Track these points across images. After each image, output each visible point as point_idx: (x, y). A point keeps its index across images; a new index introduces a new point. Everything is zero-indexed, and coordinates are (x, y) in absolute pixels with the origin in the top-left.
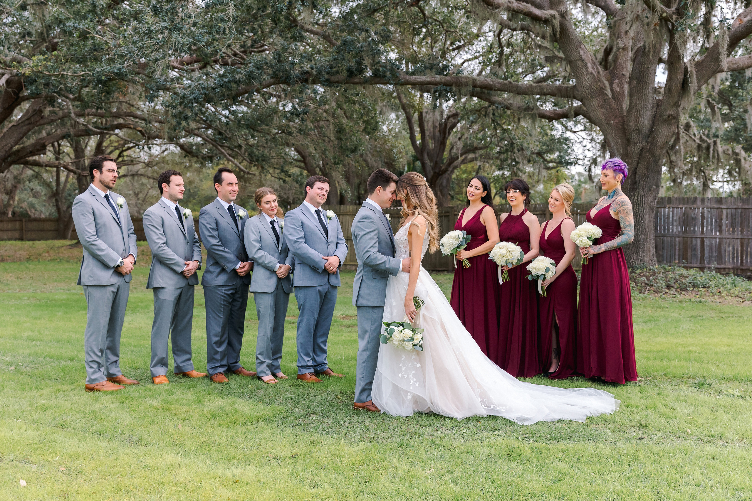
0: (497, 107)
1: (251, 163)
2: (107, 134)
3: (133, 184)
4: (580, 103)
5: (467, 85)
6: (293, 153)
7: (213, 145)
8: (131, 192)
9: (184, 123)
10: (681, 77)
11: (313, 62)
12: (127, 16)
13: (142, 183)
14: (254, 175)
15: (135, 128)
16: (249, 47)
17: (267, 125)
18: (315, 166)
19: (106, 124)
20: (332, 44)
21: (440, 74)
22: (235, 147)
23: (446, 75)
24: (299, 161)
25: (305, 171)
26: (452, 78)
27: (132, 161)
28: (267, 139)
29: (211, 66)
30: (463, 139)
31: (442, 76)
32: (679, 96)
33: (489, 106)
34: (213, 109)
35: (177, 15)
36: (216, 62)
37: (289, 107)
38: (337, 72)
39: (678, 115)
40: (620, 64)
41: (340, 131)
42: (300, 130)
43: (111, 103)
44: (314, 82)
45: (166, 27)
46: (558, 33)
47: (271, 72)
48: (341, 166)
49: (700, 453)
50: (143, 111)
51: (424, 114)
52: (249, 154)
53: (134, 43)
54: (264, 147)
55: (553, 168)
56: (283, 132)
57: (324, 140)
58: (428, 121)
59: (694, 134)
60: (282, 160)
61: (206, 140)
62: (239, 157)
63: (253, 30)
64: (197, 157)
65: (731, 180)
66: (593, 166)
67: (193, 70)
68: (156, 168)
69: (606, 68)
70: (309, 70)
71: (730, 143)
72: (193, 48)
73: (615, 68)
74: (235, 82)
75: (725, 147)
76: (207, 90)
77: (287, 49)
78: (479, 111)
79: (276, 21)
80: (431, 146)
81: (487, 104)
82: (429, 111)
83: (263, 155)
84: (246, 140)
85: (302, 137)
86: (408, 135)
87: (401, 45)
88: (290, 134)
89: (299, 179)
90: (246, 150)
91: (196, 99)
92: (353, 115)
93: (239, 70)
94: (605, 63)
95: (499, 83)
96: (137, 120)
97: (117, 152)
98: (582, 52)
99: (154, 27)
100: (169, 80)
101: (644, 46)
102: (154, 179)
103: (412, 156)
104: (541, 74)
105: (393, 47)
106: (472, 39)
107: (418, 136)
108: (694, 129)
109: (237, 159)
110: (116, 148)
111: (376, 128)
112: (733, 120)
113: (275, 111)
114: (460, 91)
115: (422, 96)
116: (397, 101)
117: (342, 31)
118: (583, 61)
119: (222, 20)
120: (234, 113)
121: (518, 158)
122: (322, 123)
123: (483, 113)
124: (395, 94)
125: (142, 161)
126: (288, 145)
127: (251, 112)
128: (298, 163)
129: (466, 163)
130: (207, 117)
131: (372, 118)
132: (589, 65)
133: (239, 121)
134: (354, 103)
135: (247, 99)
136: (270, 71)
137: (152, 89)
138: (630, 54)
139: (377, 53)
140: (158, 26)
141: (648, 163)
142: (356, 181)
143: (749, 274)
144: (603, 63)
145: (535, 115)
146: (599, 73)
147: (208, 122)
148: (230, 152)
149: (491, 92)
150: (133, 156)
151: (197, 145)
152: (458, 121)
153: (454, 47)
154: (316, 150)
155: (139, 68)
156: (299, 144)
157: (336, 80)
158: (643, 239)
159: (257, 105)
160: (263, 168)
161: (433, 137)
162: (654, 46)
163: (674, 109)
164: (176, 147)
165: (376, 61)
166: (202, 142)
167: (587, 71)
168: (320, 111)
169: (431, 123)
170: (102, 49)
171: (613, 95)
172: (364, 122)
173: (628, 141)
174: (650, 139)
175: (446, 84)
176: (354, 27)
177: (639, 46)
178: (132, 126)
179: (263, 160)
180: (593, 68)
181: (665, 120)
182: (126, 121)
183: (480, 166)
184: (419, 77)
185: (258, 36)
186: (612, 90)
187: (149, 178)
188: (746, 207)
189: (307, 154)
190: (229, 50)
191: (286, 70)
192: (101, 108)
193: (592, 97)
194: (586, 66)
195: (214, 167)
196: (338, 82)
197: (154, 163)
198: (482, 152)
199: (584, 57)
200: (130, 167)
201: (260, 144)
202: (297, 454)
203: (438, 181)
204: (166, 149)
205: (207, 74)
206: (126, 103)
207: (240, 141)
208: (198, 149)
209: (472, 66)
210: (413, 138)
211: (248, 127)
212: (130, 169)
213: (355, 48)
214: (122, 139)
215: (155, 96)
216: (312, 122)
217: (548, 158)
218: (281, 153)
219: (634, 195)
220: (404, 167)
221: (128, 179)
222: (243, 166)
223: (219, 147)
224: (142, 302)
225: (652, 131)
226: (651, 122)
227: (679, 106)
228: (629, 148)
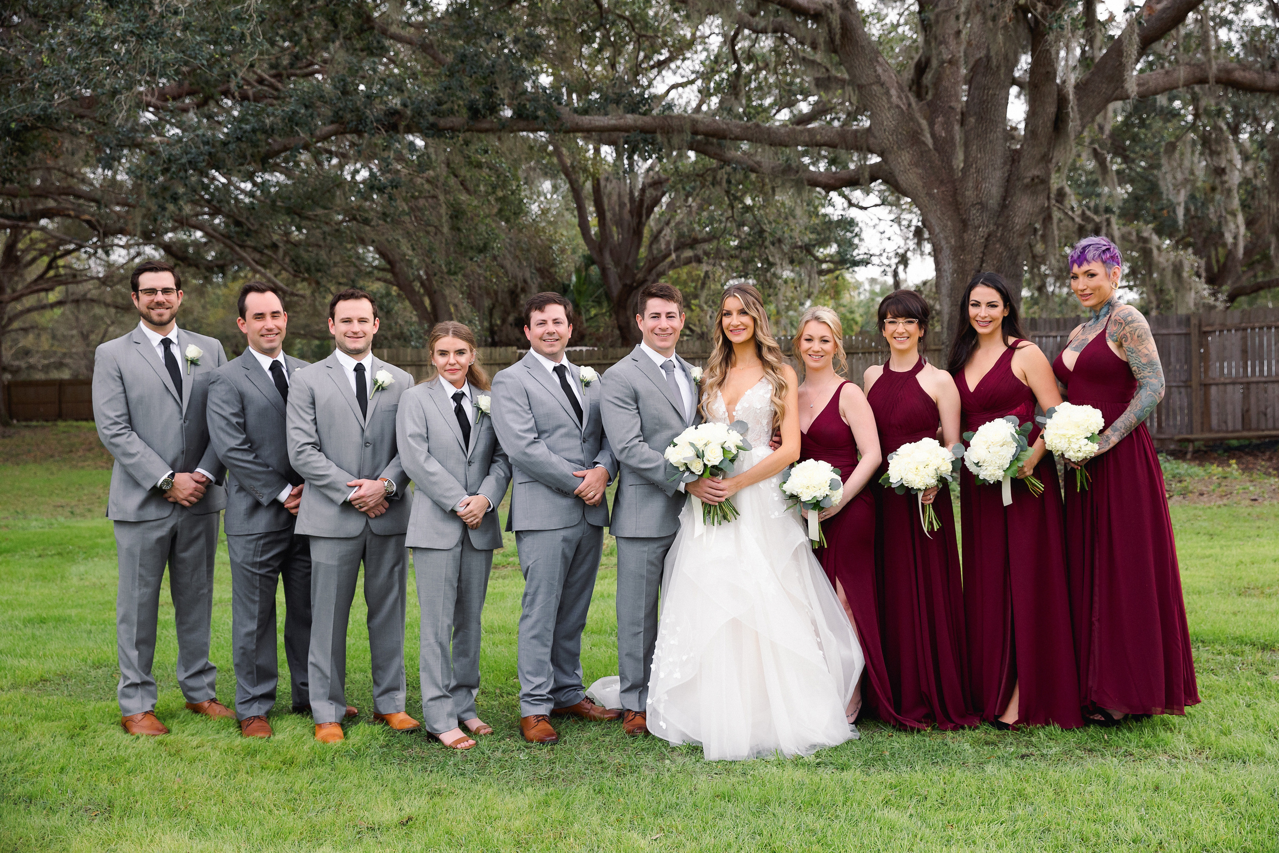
0: (735, 169)
1: (295, 276)
2: (24, 227)
3: (77, 319)
4: (879, 159)
5: (681, 131)
6: (371, 255)
7: (226, 245)
8: (74, 332)
9: (171, 207)
10: (1051, 109)
11: (406, 94)
12: (54, 9)
13: (94, 316)
14: (303, 297)
15: (77, 217)
16: (285, 68)
17: (325, 208)
18: (411, 277)
19: (21, 209)
20: (437, 61)
21: (633, 111)
22: (266, 247)
23: (645, 114)
24: (383, 270)
25: (395, 288)
26: (654, 118)
27: (75, 276)
28: (324, 233)
29: (217, 102)
30: (673, 224)
31: (637, 116)
32: (1049, 143)
33: (721, 168)
34: (223, 180)
35: (150, 8)
36: (227, 93)
37: (364, 174)
38: (451, 112)
39: (1049, 176)
40: (946, 89)
41: (457, 213)
42: (385, 215)
43: (29, 171)
44: (409, 130)
45: (132, 32)
46: (838, 37)
47: (330, 114)
48: (460, 276)
49: (1132, 781)
50: (92, 184)
51: (602, 183)
52: (292, 260)
53: (73, 61)
54: (319, 246)
55: (829, 271)
56: (354, 218)
57: (428, 233)
58: (610, 194)
59: (1072, 208)
60: (352, 270)
61: (213, 237)
62: (274, 266)
63: (292, 37)
64: (197, 267)
65: (1135, 285)
66: (901, 268)
67: (185, 110)
68: (119, 287)
69: (919, 96)
70: (399, 107)
71: (1132, 222)
72: (185, 69)
73: (936, 95)
74: (265, 132)
75: (1125, 230)
76: (213, 146)
77: (357, 71)
78: (702, 176)
79: (334, 20)
80: (616, 238)
81: (714, 163)
82: (611, 177)
83: (317, 261)
84: (287, 234)
85: (388, 226)
86: (576, 221)
87: (560, 60)
88: (366, 222)
89: (385, 301)
90: (286, 254)
91: (192, 164)
92: (478, 186)
93: (270, 109)
94: (917, 86)
95: (737, 126)
96: (81, 201)
97: (46, 260)
98: (880, 70)
99: (108, 31)
100: (139, 128)
101: (988, 58)
102: (117, 307)
103: (584, 256)
104: (804, 107)
105: (545, 66)
106: (681, 48)
107: (593, 219)
108: (1072, 200)
109: (270, 268)
110: (43, 253)
111: (520, 210)
112: (1132, 182)
113: (339, 182)
114: (669, 142)
115: (597, 151)
116: (555, 160)
117: (456, 37)
118: (882, 85)
119: (238, 18)
120: (264, 187)
121: (773, 256)
122: (422, 202)
123: (710, 179)
124: (551, 148)
125: (94, 275)
126: (363, 242)
127: (294, 184)
128: (381, 274)
129: (678, 267)
130: (212, 194)
131: (513, 193)
132: (893, 92)
133: (274, 202)
134: (479, 166)
135: (286, 161)
136: (326, 111)
137: (108, 145)
138: (964, 71)
139: (521, 76)
140: (117, 30)
141: (1000, 260)
142: (487, 303)
143: (1172, 447)
144: (914, 88)
145: (802, 182)
146: (910, 105)
147: (215, 203)
148: (257, 256)
149: (724, 142)
150: (75, 266)
151: (196, 243)
152: (663, 194)
153: (652, 63)
154: (414, 249)
155: (81, 106)
156: (383, 239)
157: (449, 125)
159: (303, 171)
160: (318, 283)
161: (619, 223)
162: (1006, 57)
163: (1041, 166)
164: (155, 249)
165: (520, 90)
166: (204, 240)
167: (889, 102)
168: (419, 181)
169: (615, 198)
170: (8, 71)
171: (935, 144)
172: (498, 200)
173: (964, 224)
174: (1001, 220)
175: (643, 130)
176: (476, 31)
177: (978, 56)
178: (72, 213)
179: (318, 271)
180: (900, 97)
181: (1027, 186)
182: (59, 203)
183: (707, 273)
184: (596, 117)
185: (302, 48)
186: (933, 135)
187: (107, 305)
188: (1164, 331)
189: (397, 257)
190: (251, 74)
191: (358, 109)
192: (11, 181)
193: (899, 148)
194: (887, 93)
195: (230, 284)
196: (453, 129)
197: (115, 280)
198: (707, 247)
199: (884, 78)
200: (72, 288)
201: (312, 240)
202: (410, 819)
203: (629, 301)
204: (138, 254)
205: (210, 117)
206: (59, 170)
207: (275, 237)
208: (197, 253)
209: (685, 96)
210: (584, 225)
211: (290, 211)
212: (70, 290)
213: (481, 67)
214: (54, 237)
215: (114, 159)
216: (405, 200)
217: (818, 254)
218: (350, 257)
220: (570, 276)
221: (67, 309)
222: (282, 281)
223: (237, 249)
224: (103, 537)
225: (1004, 205)
226: (1002, 189)
227: (1050, 161)
228: (966, 236)
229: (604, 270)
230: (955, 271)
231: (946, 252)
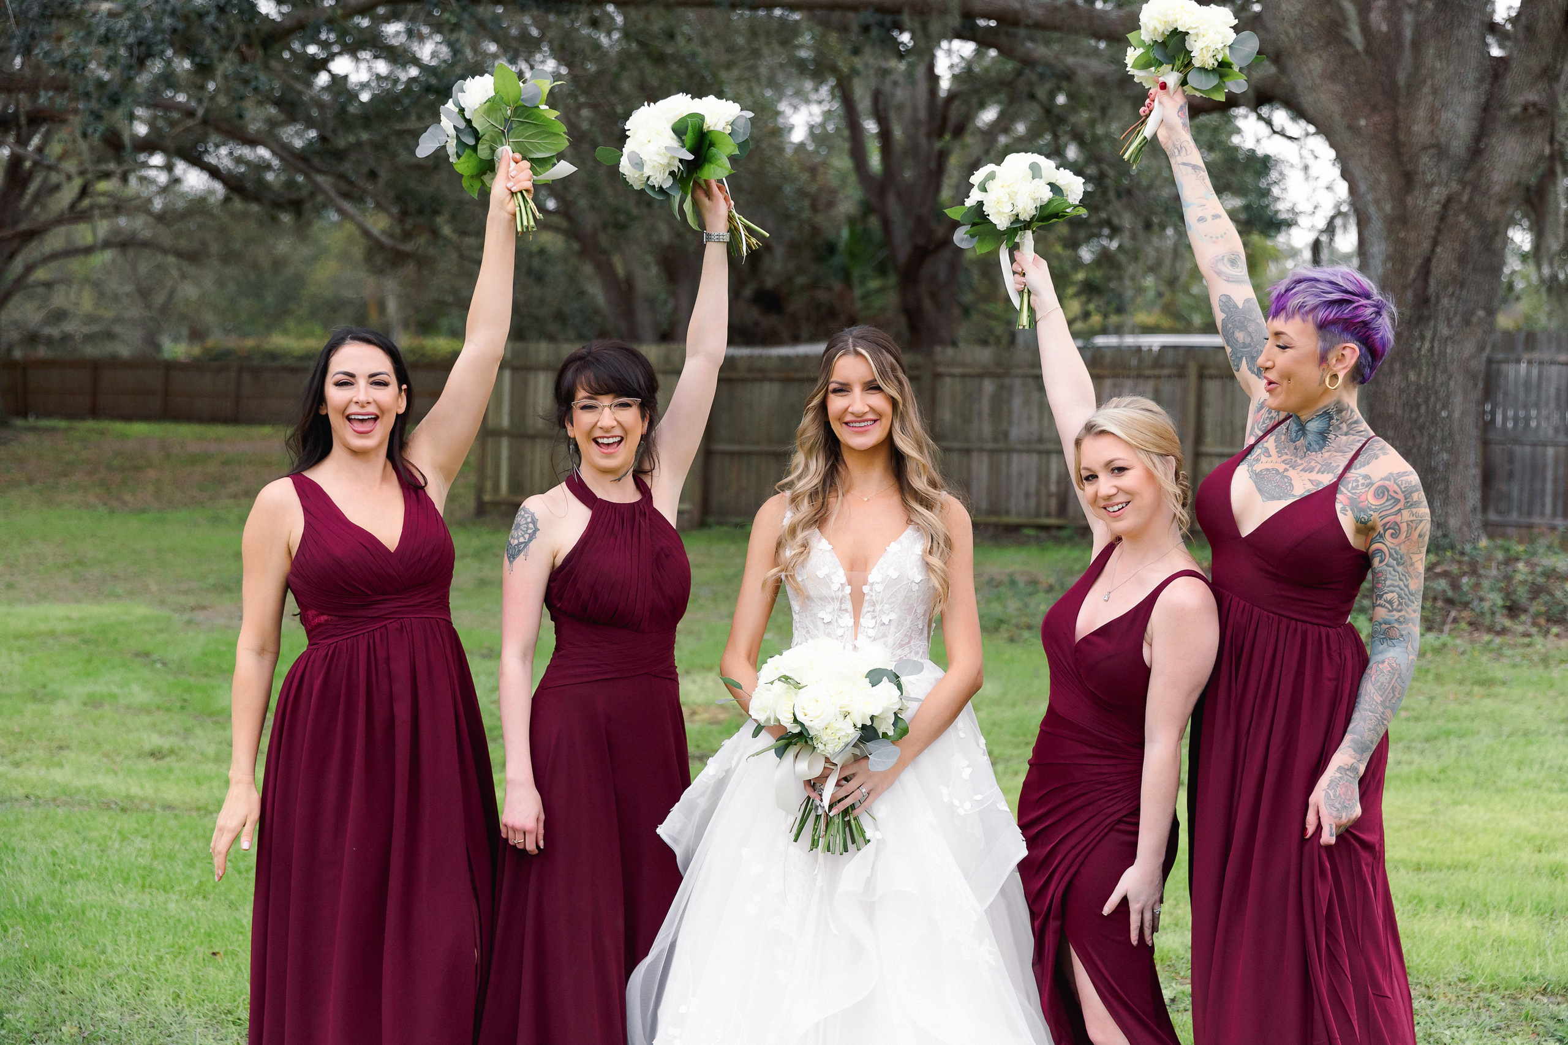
1: (401, 221)
3: (134, 268)
22: (361, 176)
27: (117, 209)
32: (1556, 51)
39: (1555, 103)
51: (888, 89)
58: (900, 106)
80: (906, 174)
83: (436, 199)
102: (179, 254)
103: (859, 202)
141: (1465, 243)
158: (1447, 465)
160: (434, 233)
161: (913, 152)
163: (1540, 86)
169: (905, 112)
171: (1367, 43)
173: (1408, 180)
174: (1470, 176)
179: (436, 214)
181: (1515, 119)
186: (1365, 29)
193: (1305, 49)
197: (177, 215)
203: (923, 271)
210: (858, 154)
219: (1422, 338)
220: (839, 229)
222: (381, 229)
225: (1477, 150)
226: (1474, 124)
227: (1557, 78)
228: (1409, 200)
229: (886, 223)
230: (1389, 258)
231: (1377, 225)
